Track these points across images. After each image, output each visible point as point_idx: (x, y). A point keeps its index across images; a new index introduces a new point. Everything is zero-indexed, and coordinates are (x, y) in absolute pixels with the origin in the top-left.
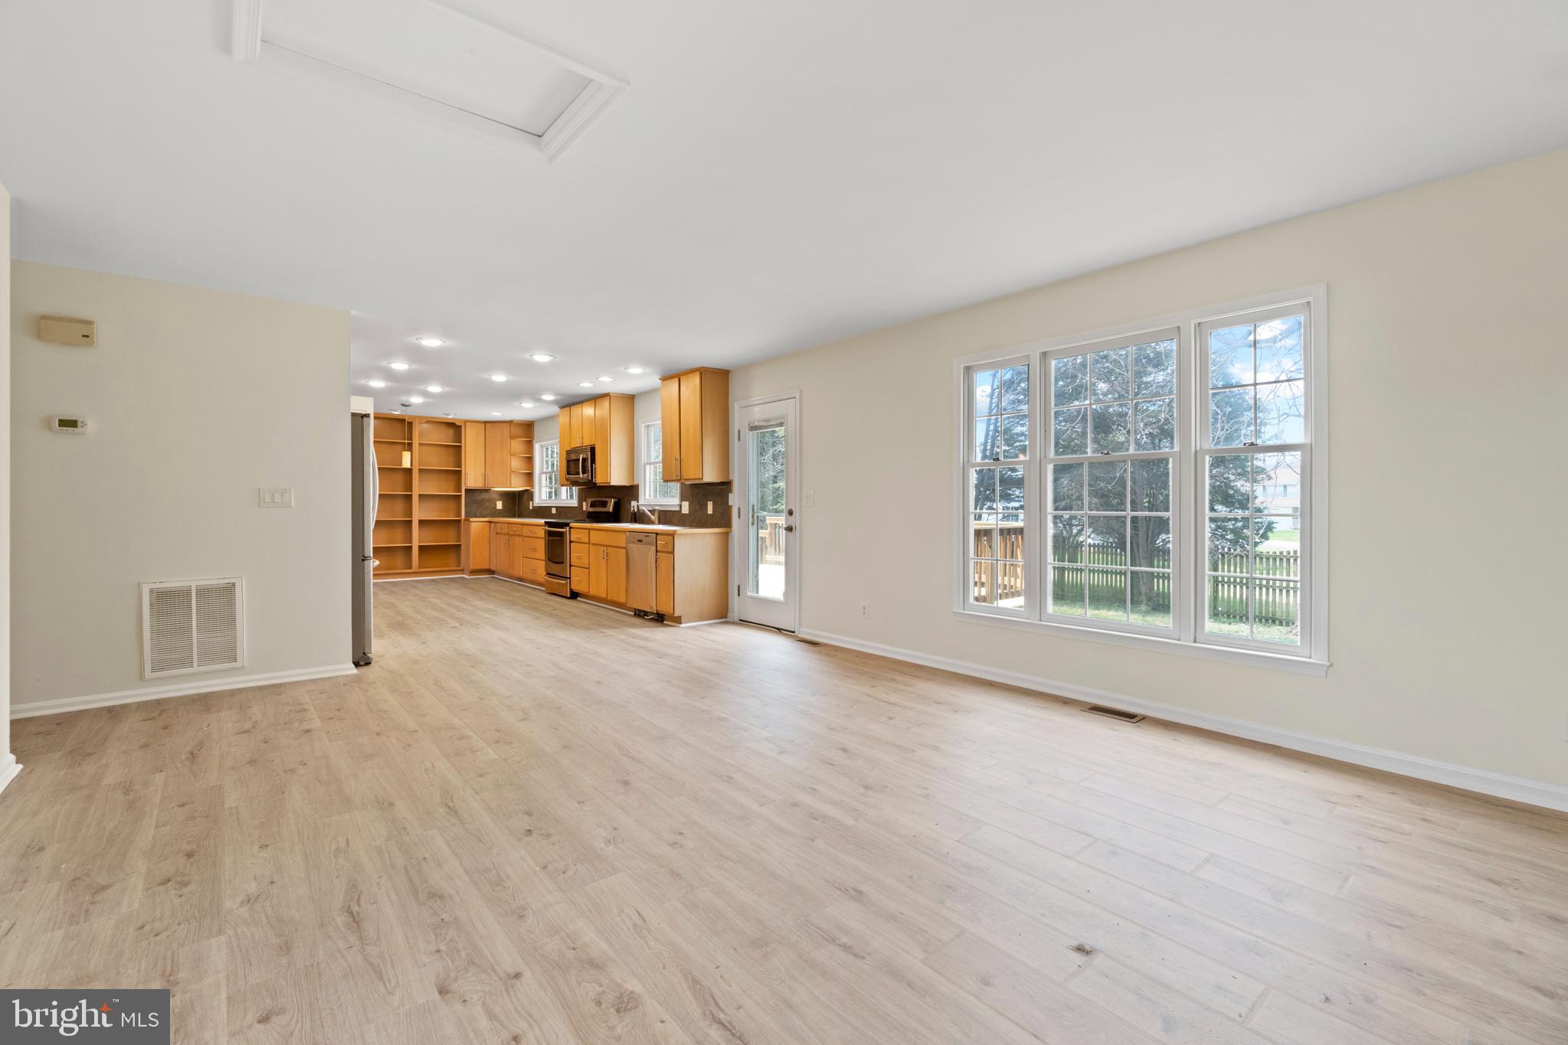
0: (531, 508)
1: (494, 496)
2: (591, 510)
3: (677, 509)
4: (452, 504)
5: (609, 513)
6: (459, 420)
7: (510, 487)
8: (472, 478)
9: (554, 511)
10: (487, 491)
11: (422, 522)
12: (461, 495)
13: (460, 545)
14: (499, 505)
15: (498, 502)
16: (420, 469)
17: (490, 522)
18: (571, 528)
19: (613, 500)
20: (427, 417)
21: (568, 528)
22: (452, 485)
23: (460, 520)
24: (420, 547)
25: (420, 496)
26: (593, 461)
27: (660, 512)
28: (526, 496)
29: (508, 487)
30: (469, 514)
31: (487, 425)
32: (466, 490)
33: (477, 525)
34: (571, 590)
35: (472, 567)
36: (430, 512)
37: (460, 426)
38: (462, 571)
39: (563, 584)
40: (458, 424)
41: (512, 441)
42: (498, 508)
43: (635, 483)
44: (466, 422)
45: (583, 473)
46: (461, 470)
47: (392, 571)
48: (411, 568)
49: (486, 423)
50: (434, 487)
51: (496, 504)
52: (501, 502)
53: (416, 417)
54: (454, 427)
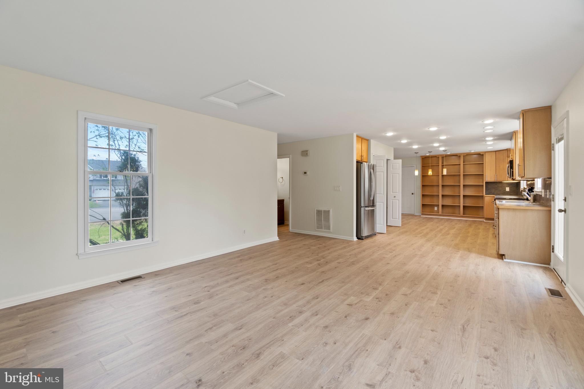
0: (521, 191)
1: (505, 185)
4: (479, 189)
6: (482, 152)
7: (508, 181)
8: (489, 178)
10: (501, 183)
11: (464, 196)
12: (483, 185)
13: (483, 206)
14: (508, 189)
16: (463, 174)
20: (467, 153)
22: (479, 180)
23: (482, 196)
24: (464, 206)
25: (464, 186)
31: (497, 152)
32: (485, 182)
33: (489, 198)
35: (486, 217)
36: (469, 192)
37: (483, 155)
38: (483, 218)
40: (481, 154)
42: (507, 190)
44: (485, 152)
46: (483, 174)
47: (453, 214)
48: (460, 214)
49: (496, 151)
50: (470, 182)
51: (506, 189)
52: (509, 188)
53: (461, 154)
54: (481, 155)
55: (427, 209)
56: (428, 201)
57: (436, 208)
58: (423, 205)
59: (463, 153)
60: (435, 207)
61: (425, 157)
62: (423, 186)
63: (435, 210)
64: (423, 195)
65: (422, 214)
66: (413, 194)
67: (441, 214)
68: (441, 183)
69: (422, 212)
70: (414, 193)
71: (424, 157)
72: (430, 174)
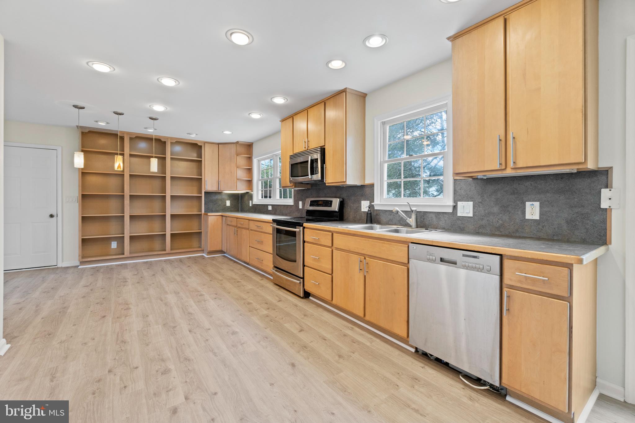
0: (251, 205)
1: (225, 197)
2: (311, 208)
3: (450, 210)
4: (195, 203)
5: (335, 212)
6: (201, 142)
7: (236, 190)
8: (209, 185)
9: (270, 208)
10: (220, 193)
11: (173, 216)
12: (202, 196)
13: (202, 232)
14: (228, 203)
15: (227, 201)
16: (171, 177)
17: (222, 216)
18: (304, 228)
19: (338, 200)
20: (177, 138)
21: (301, 228)
22: (195, 189)
23: (201, 214)
24: (172, 235)
25: (172, 197)
26: (323, 162)
27: (418, 213)
28: (246, 197)
29: (235, 191)
30: (208, 210)
32: (205, 192)
33: (213, 218)
34: (304, 289)
35: (210, 249)
36: (181, 209)
37: (201, 147)
38: (203, 251)
39: (295, 283)
40: (199, 144)
41: (237, 157)
42: (227, 205)
43: (368, 182)
44: (205, 143)
45: (312, 173)
46: (201, 178)
47: (150, 252)
48: (165, 250)
49: (219, 144)
50: (182, 190)
51: (226, 203)
52: (229, 201)
53: (168, 138)
54: (197, 147)
55: (93, 249)
56: (95, 231)
57: (114, 245)
58: (84, 242)
59: (171, 138)
60: (112, 243)
61: (90, 132)
62: (84, 196)
63: (112, 247)
64: (84, 219)
65: (82, 263)
66: (52, 216)
67: (129, 256)
68: (129, 191)
69: (83, 257)
70: (54, 214)
71: (87, 131)
72: (119, 166)
